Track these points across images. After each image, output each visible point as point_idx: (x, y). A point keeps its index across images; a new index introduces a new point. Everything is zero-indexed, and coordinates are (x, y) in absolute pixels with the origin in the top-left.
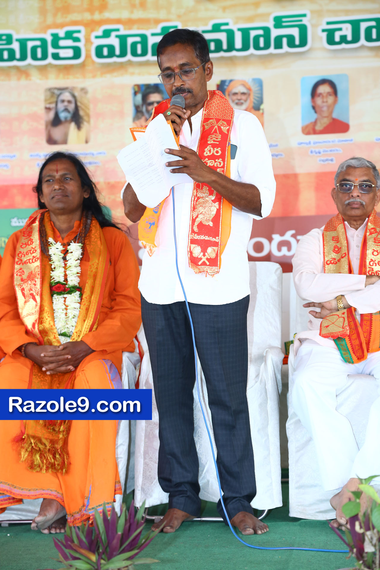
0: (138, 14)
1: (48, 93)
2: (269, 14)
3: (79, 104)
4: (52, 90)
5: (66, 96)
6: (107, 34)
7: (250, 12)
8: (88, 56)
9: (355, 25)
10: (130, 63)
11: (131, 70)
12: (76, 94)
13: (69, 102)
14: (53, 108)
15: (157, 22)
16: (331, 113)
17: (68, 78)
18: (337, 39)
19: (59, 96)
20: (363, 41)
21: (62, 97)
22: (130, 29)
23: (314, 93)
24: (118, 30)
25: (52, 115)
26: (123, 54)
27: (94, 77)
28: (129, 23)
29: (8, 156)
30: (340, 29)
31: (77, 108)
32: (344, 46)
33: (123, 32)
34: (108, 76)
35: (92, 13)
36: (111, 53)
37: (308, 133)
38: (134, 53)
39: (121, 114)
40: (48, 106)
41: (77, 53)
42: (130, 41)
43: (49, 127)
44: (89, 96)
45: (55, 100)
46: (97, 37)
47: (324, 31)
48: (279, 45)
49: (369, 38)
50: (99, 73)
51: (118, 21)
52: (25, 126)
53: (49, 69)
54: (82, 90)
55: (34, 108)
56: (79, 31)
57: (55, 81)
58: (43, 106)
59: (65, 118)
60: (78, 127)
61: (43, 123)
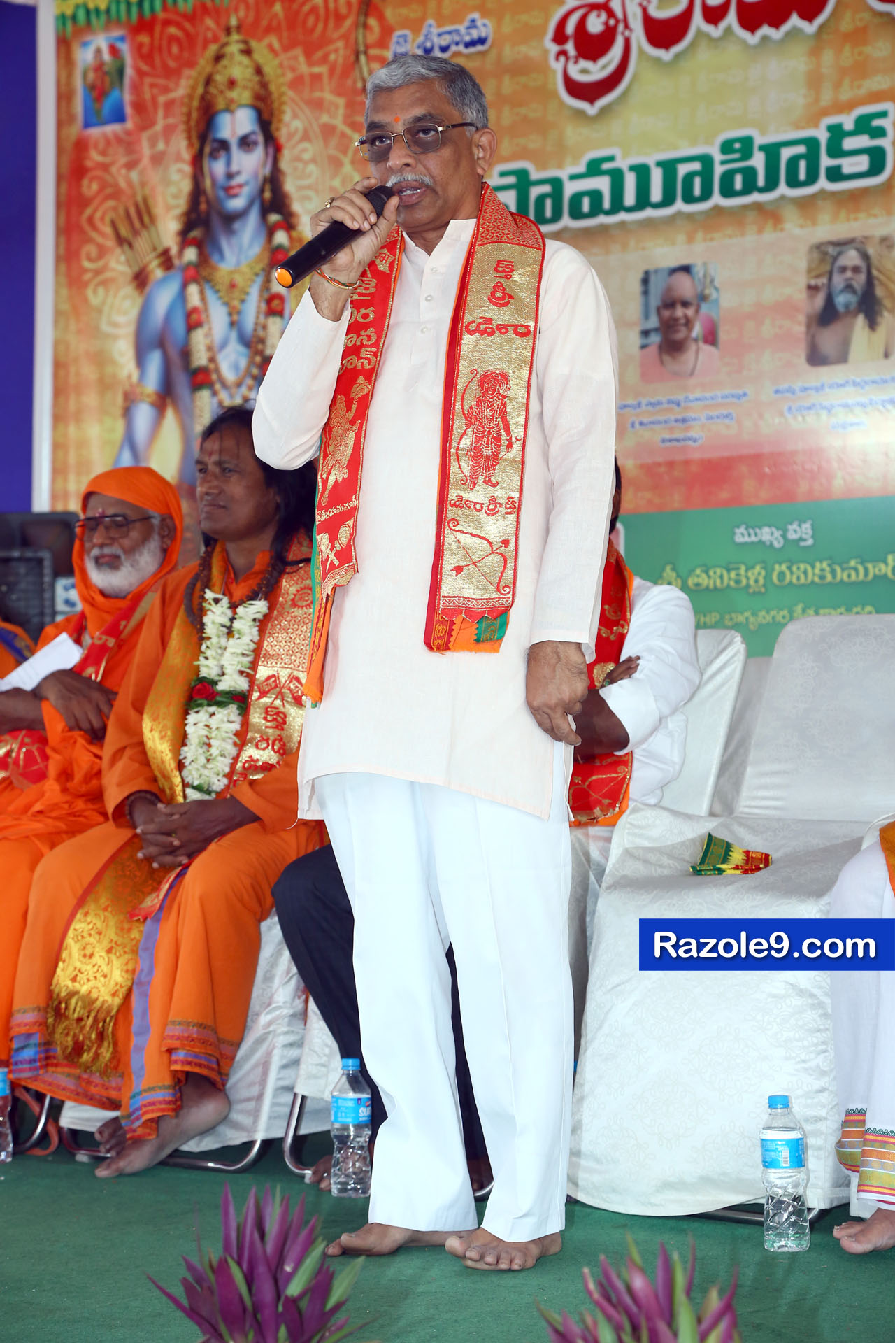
1: (816, 255)
3: (875, 273)
4: (823, 248)
5: (851, 257)
12: (871, 251)
13: (856, 269)
14: (823, 284)
17: (856, 219)
19: (835, 259)
21: (842, 261)
25: (820, 300)
29: (733, 396)
31: (870, 281)
40: (813, 282)
41: (877, 163)
43: (814, 327)
45: (828, 268)
52: (767, 330)
53: (820, 203)
54: (884, 240)
55: (788, 291)
56: (884, 114)
57: (828, 228)
58: (802, 281)
59: (847, 306)
60: (872, 324)
61: (802, 318)
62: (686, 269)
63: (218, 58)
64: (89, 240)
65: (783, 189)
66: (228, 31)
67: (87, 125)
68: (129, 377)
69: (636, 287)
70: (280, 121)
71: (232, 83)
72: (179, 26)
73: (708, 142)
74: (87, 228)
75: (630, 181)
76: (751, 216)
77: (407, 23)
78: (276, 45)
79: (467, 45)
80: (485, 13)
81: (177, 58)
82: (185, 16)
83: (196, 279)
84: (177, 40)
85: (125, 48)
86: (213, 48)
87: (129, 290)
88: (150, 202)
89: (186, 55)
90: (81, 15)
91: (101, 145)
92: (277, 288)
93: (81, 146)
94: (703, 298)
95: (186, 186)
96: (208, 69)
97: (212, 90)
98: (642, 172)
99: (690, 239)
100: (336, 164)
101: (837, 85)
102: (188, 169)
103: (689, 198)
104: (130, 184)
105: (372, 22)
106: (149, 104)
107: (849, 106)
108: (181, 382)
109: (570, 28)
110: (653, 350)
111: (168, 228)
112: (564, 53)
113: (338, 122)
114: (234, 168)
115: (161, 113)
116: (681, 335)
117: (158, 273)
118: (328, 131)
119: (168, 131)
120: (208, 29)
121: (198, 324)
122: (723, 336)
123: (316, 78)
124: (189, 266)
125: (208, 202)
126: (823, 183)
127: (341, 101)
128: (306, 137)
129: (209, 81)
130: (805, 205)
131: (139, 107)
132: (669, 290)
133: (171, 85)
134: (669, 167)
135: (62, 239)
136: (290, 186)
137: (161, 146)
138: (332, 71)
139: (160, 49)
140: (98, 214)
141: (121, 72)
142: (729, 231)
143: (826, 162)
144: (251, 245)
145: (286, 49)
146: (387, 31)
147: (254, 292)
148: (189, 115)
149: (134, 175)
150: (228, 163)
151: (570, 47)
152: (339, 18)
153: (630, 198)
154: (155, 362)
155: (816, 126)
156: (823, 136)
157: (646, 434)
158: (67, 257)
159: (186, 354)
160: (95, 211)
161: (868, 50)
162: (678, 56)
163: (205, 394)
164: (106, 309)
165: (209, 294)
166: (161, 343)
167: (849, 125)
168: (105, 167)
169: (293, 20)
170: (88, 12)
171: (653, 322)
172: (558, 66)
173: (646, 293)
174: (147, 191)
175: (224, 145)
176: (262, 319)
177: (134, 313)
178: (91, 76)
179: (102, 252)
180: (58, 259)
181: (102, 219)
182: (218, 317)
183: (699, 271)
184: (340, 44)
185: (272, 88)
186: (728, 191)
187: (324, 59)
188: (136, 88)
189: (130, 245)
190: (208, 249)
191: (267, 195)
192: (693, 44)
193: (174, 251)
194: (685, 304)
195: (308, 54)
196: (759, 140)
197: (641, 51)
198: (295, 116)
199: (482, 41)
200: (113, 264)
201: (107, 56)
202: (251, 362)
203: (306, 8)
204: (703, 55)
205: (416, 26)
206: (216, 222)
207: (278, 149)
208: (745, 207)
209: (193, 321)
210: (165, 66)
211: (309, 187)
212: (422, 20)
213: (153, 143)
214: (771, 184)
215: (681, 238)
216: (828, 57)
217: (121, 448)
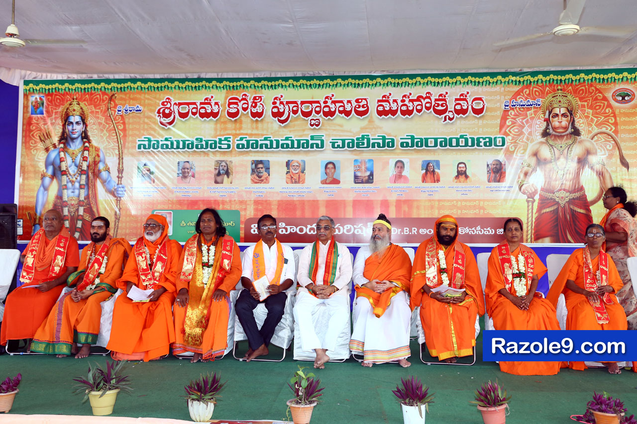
0: (255, 132)
2: (308, 135)
3: (229, 167)
5: (224, 164)
6: (241, 139)
7: (301, 133)
8: (233, 148)
9: (343, 141)
10: (250, 151)
11: (251, 154)
12: (228, 163)
13: (225, 166)
14: (218, 168)
15: (263, 135)
16: (333, 176)
18: (336, 146)
20: (346, 147)
21: (221, 164)
22: (251, 138)
23: (326, 167)
24: (246, 138)
25: (217, 171)
26: (248, 147)
27: (235, 156)
28: (251, 135)
29: (198, 188)
30: (337, 142)
31: (228, 169)
32: (338, 149)
33: (248, 139)
34: (241, 156)
35: (236, 131)
36: (243, 147)
37: (323, 184)
38: (252, 148)
39: (246, 172)
40: (215, 167)
41: (229, 146)
42: (251, 142)
43: (216, 176)
44: (233, 164)
45: (219, 165)
46: (237, 140)
47: (330, 142)
48: (312, 147)
49: (349, 147)
50: (237, 155)
51: (246, 134)
52: (206, 176)
53: (217, 153)
54: (230, 161)
55: (210, 169)
56: (230, 138)
57: (219, 157)
58: (213, 167)
59: (223, 173)
60: (228, 177)
61: (213, 174)
62: (188, 162)
63: (70, 104)
64: (33, 139)
65: (209, 149)
66: (73, 99)
67: (32, 114)
68: (43, 171)
69: (177, 164)
70: (87, 120)
71: (74, 110)
72: (59, 96)
73: (193, 138)
74: (32, 137)
75: (175, 143)
76: (202, 153)
77: (121, 104)
78: (86, 104)
79: (136, 111)
80: (141, 105)
81: (58, 103)
82: (61, 94)
83: (63, 151)
84: (59, 99)
85: (44, 99)
86: (69, 102)
87: (44, 151)
88: (50, 133)
89: (61, 102)
90: (31, 90)
91: (36, 119)
92: (85, 155)
93: (30, 119)
94: (192, 168)
95: (61, 131)
96: (68, 106)
97: (68, 111)
98: (178, 142)
99: (189, 157)
100: (102, 131)
101: (220, 131)
102: (62, 127)
103: (188, 148)
104: (45, 128)
105: (112, 102)
106: (51, 112)
107: (223, 135)
108: (59, 173)
109: (161, 111)
110: (180, 178)
111: (56, 140)
112: (160, 116)
113: (103, 122)
114: (74, 128)
115: (54, 114)
116: (187, 175)
117: (53, 149)
118: (100, 124)
119: (56, 118)
120: (68, 98)
121: (64, 161)
122: (196, 176)
123: (98, 112)
124: (61, 148)
125: (67, 134)
126: (217, 149)
127: (104, 118)
128: (94, 124)
129: (68, 109)
130: (214, 153)
131: (48, 112)
132: (184, 166)
133: (57, 108)
134: (184, 142)
135: (24, 138)
136: (89, 134)
137: (54, 121)
138: (101, 111)
139: (54, 100)
140: (35, 134)
141: (43, 104)
142: (198, 156)
143: (218, 145)
144: (79, 145)
145: (89, 105)
146: (116, 105)
147: (79, 156)
148: (62, 115)
149: (46, 126)
150: (73, 127)
151: (161, 115)
152: (103, 101)
153: (175, 147)
154: (51, 169)
155: (216, 138)
156: (218, 140)
157: (178, 194)
158: (25, 142)
159: (60, 167)
160: (34, 133)
161: (227, 126)
162: (186, 120)
163: (65, 176)
164: (37, 155)
165: (67, 154)
166: (53, 164)
167: (223, 139)
168: (38, 124)
169: (91, 100)
170: (33, 89)
171: (180, 172)
172: (158, 119)
173: (179, 166)
174: (49, 130)
175: (72, 123)
176: (81, 161)
177: (45, 157)
178: (34, 103)
179: (36, 142)
180: (22, 143)
181: (36, 135)
182: (69, 160)
183: (191, 163)
184: (104, 106)
185: (85, 113)
186: (197, 148)
187: (100, 108)
188: (46, 108)
189: (44, 142)
190: (66, 145)
191: (83, 135)
192: (189, 118)
193: (57, 144)
194: (188, 169)
195: (95, 107)
196: (204, 139)
197: (177, 118)
198: (91, 119)
199: (140, 111)
200: (39, 145)
201: (38, 100)
202: (78, 170)
203: (95, 97)
204: (192, 121)
205: (124, 105)
206: (69, 139)
207: (86, 126)
208: (201, 151)
209: (61, 160)
210: (55, 104)
211: (95, 135)
212: (125, 104)
213: (51, 120)
214: (207, 147)
215: (187, 156)
216: (218, 125)
217: (40, 186)
